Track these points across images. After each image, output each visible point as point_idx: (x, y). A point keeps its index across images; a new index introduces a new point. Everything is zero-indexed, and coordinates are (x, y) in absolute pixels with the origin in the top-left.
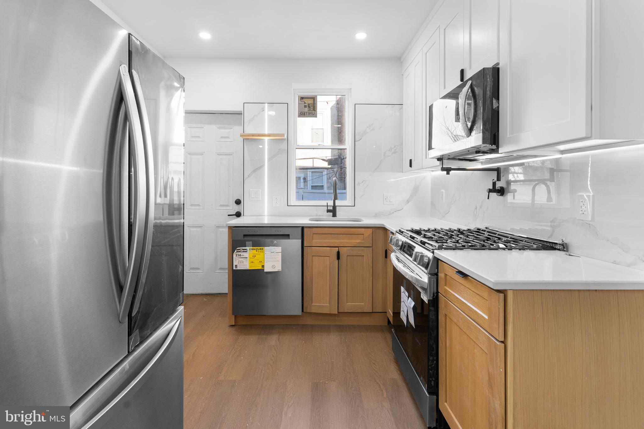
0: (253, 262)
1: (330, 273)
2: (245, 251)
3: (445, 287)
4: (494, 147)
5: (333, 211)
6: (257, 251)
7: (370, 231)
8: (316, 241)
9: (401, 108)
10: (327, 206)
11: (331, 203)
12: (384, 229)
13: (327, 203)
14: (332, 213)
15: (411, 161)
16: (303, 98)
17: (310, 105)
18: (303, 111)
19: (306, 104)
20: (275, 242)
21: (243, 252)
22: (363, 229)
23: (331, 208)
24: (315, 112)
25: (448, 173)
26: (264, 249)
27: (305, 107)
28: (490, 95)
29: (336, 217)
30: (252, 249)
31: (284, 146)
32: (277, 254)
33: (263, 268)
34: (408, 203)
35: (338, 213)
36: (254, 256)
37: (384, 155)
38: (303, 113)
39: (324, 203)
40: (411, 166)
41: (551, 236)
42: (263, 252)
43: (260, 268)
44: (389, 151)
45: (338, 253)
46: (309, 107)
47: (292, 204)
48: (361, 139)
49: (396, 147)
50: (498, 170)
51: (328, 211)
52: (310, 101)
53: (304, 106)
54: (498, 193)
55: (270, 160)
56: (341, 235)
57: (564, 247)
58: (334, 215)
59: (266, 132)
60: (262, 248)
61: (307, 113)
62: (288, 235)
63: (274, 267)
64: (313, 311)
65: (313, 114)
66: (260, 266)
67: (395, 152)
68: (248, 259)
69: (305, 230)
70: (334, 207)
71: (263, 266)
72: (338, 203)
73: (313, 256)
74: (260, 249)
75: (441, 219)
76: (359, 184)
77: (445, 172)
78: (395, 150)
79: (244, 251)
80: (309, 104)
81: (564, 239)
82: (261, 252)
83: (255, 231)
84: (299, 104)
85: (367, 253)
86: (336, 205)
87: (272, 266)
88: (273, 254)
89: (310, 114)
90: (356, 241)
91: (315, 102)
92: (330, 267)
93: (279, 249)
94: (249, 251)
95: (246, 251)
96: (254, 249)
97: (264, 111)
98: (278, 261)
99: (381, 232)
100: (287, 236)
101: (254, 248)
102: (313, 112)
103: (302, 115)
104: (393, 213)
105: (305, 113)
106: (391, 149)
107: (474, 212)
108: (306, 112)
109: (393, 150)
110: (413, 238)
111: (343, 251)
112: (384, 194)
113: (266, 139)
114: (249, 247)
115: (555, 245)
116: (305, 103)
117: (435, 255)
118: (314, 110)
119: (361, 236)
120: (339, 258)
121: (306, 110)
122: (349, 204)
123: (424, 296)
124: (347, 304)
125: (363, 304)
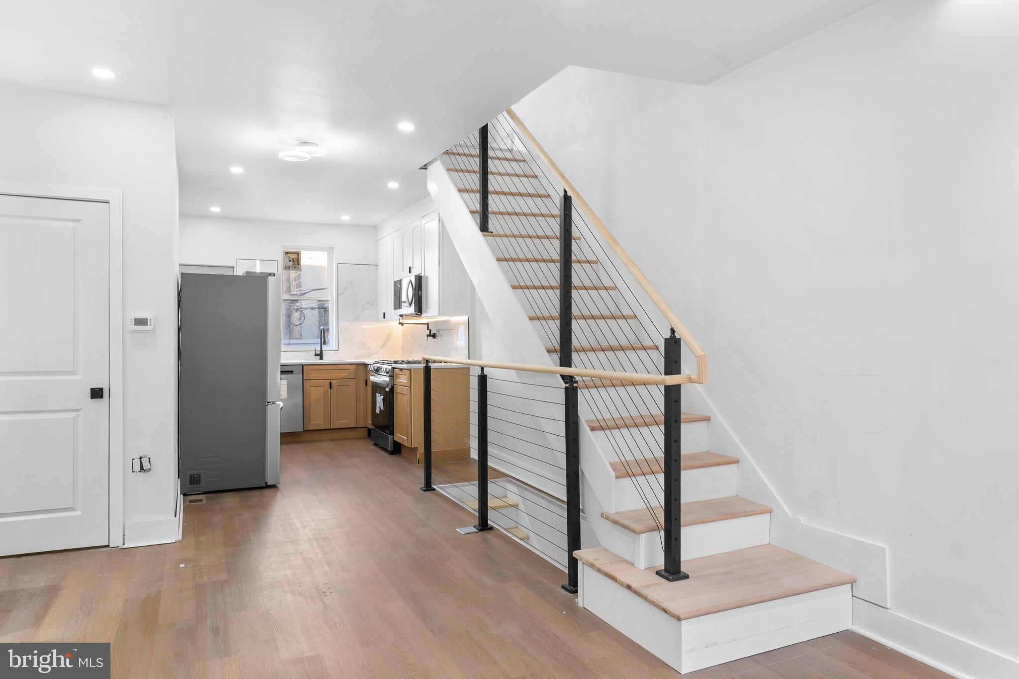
1: (324, 399)
4: (420, 314)
5: (321, 355)
7: (354, 367)
8: (314, 375)
9: (377, 268)
10: (315, 351)
11: (318, 349)
12: (364, 364)
13: (315, 349)
14: (319, 357)
15: (384, 313)
16: (287, 253)
17: (295, 259)
18: (288, 265)
22: (349, 365)
23: (319, 353)
27: (290, 261)
29: (323, 359)
34: (383, 347)
35: (324, 357)
37: (364, 307)
38: (288, 267)
39: (310, 349)
40: (384, 318)
44: (367, 304)
45: (331, 383)
46: (294, 261)
48: (343, 293)
49: (373, 300)
50: (428, 324)
51: (316, 355)
52: (295, 256)
54: (433, 337)
56: (332, 371)
58: (321, 359)
61: (292, 267)
62: (292, 371)
64: (311, 429)
65: (297, 267)
69: (305, 367)
70: (321, 351)
72: (324, 347)
73: (311, 387)
76: (342, 332)
77: (401, 325)
78: (373, 303)
80: (293, 259)
84: (284, 258)
85: (352, 383)
86: (323, 349)
89: (294, 268)
90: (344, 374)
91: (299, 257)
92: (323, 395)
97: (255, 267)
99: (362, 367)
100: (291, 372)
103: (287, 269)
104: (371, 356)
105: (290, 267)
106: (370, 302)
111: (334, 382)
112: (363, 340)
116: (290, 258)
118: (298, 265)
119: (348, 371)
120: (331, 387)
121: (291, 263)
122: (335, 349)
123: (387, 389)
124: (337, 421)
125: (349, 421)
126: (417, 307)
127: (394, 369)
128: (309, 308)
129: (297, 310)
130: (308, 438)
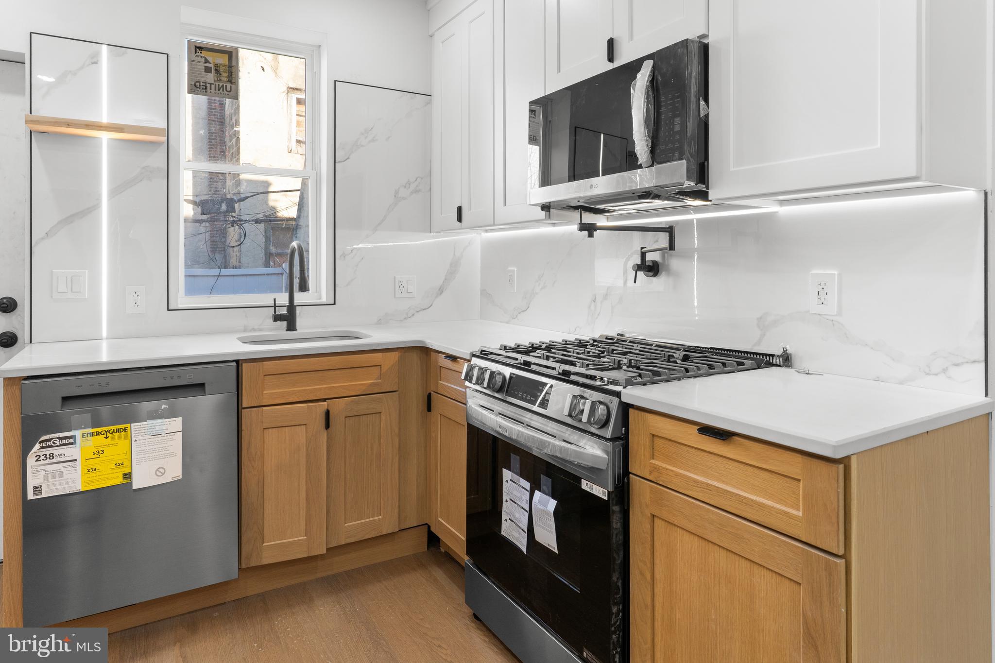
0: (95, 469)
1: (307, 462)
2: (69, 442)
3: (652, 461)
4: (701, 187)
5: (289, 318)
6: (107, 438)
7: (395, 356)
8: (273, 391)
9: (430, 102)
10: (275, 306)
11: (283, 299)
12: (424, 352)
13: (275, 300)
14: (285, 323)
15: (460, 209)
16: (200, 49)
17: (221, 69)
18: (202, 79)
19: (208, 65)
20: (163, 406)
21: (61, 445)
22: (380, 355)
24: (233, 86)
25: (591, 235)
26: (129, 429)
27: (208, 70)
28: (696, 92)
29: (296, 330)
30: (92, 434)
31: (158, 159)
32: (169, 437)
33: (126, 481)
34: (441, 294)
36: (99, 453)
37: (395, 196)
38: (201, 84)
39: (267, 299)
40: (460, 219)
41: (759, 343)
42: (126, 437)
43: (119, 480)
44: (405, 187)
45: (328, 413)
46: (218, 72)
47: (180, 306)
48: (348, 158)
49: (419, 180)
50: (670, 230)
51: (277, 318)
52: (223, 60)
53: (205, 69)
55: (114, 192)
56: (332, 372)
57: (786, 360)
58: (291, 327)
59: (105, 120)
60: (123, 426)
61: (213, 86)
62: (202, 385)
63: (161, 472)
65: (228, 89)
66: (118, 477)
67: (416, 191)
68: (78, 463)
69: (245, 367)
70: (292, 307)
71: (127, 476)
72: (300, 298)
73: (264, 429)
74: (118, 431)
75: (507, 322)
76: (344, 255)
78: (417, 186)
79: (64, 441)
80: (216, 66)
81: (788, 347)
82: (120, 438)
83: (100, 384)
84: (191, 62)
85: (388, 407)
87: (157, 470)
88: (160, 438)
89: (219, 90)
90: (365, 381)
91: (234, 64)
92: (307, 450)
93: (176, 423)
94: (83, 441)
95: (71, 441)
96: (98, 433)
97: (96, 63)
98: (172, 455)
99: (415, 358)
100: (199, 388)
101: (99, 430)
102: (229, 85)
103: (199, 88)
104: (413, 315)
105: (208, 86)
106: (409, 184)
107: (589, 307)
108: (211, 84)
109: (413, 187)
110: (527, 364)
111: (338, 407)
112: (395, 277)
113: (105, 137)
114: (80, 428)
115: (771, 358)
116: (206, 61)
117: (623, 399)
118: (231, 82)
119: (376, 371)
120: (327, 426)
121: (211, 77)
122: (324, 300)
123: (594, 486)
124: (346, 525)
125: (381, 517)
126: (694, 160)
127: (631, 411)
128: (253, 221)
129: (233, 224)
130: (253, 587)
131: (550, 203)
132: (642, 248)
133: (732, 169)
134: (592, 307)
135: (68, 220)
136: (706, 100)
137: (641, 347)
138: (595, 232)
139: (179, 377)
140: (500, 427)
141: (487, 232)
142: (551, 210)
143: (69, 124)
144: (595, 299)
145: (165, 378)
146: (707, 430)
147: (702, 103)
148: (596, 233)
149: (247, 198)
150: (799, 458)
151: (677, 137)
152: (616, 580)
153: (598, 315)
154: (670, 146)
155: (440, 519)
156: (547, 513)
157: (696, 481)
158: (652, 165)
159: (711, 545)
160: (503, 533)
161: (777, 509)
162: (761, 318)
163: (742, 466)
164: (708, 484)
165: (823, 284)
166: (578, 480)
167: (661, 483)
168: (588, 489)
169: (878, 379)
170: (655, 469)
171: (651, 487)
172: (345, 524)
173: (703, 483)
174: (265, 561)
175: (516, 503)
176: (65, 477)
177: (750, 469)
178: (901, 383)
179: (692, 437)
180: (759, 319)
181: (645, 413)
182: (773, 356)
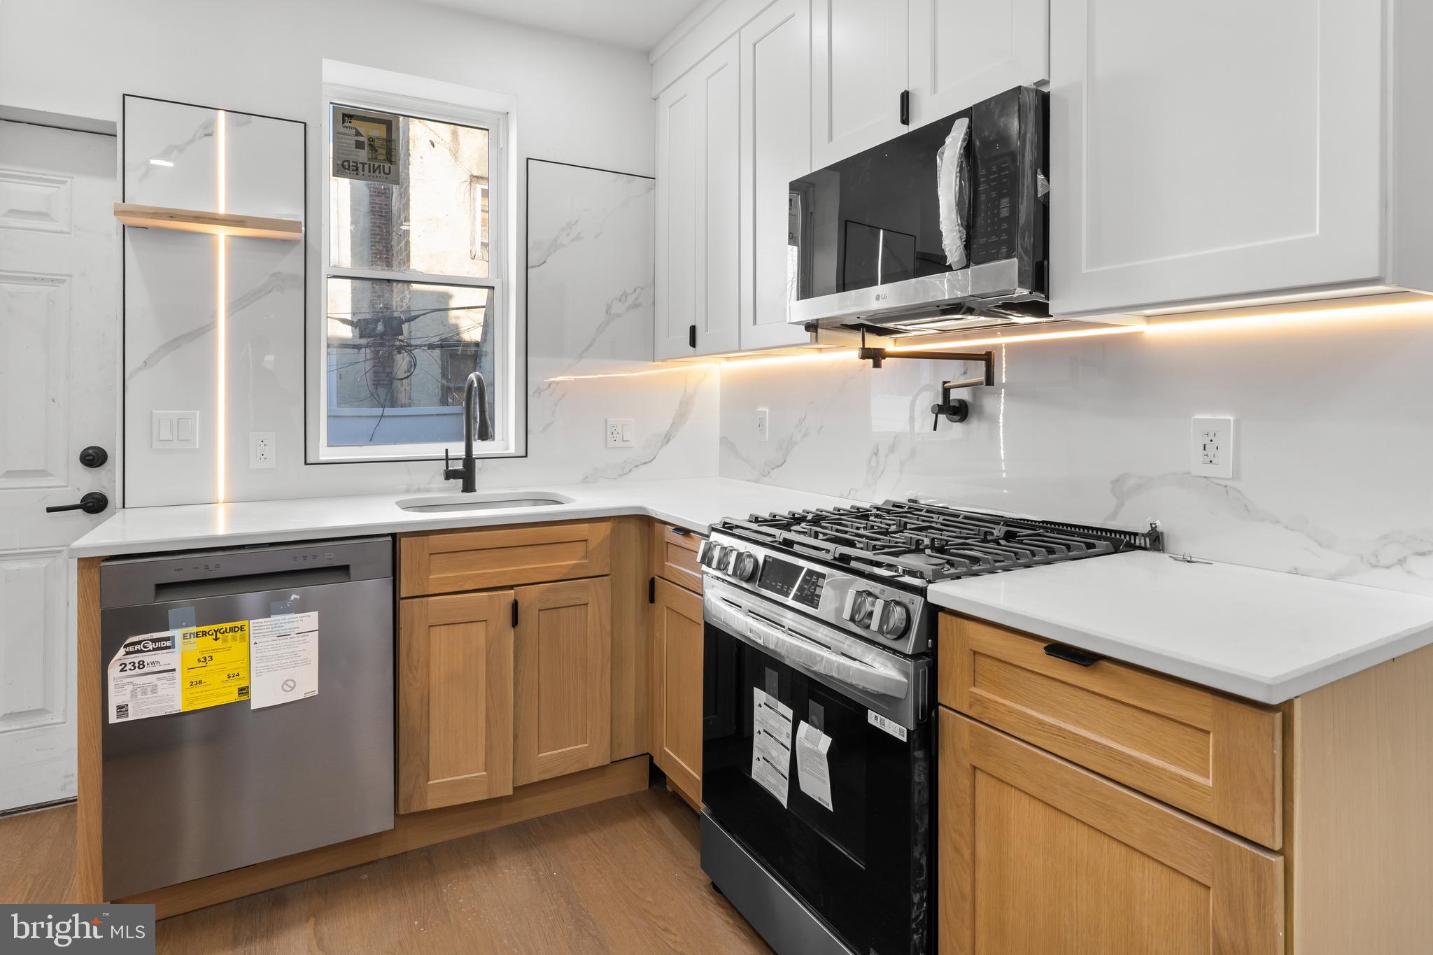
0: (200, 682)
1: (487, 671)
2: (165, 645)
3: (973, 689)
4: (1038, 297)
5: (465, 475)
6: (216, 639)
7: (605, 528)
8: (440, 577)
9: (653, 187)
10: (447, 459)
11: (458, 449)
12: (646, 522)
13: (447, 450)
14: (461, 481)
15: (693, 330)
16: (350, 117)
17: (377, 143)
18: (352, 158)
19: (360, 139)
20: (293, 597)
21: (154, 650)
22: (586, 526)
23: (459, 466)
24: (393, 167)
25: (877, 365)
26: (246, 628)
27: (359, 145)
28: (1031, 161)
29: (475, 491)
30: (197, 635)
31: (291, 263)
32: (301, 637)
33: (243, 698)
34: (667, 442)
35: (480, 480)
36: (206, 660)
37: (607, 312)
38: (351, 164)
39: (436, 449)
40: (693, 343)
41: (1114, 515)
42: (243, 639)
43: (233, 697)
44: (620, 300)
45: (515, 605)
46: (373, 148)
47: (323, 458)
48: (545, 262)
49: (638, 291)
50: (987, 358)
51: (450, 475)
52: (378, 132)
53: (356, 144)
54: (954, 414)
55: (233, 308)
56: (521, 550)
57: (1155, 541)
58: (469, 487)
59: (222, 210)
60: (238, 624)
61: (366, 167)
62: (345, 569)
63: (289, 685)
65: (387, 171)
66: (231, 693)
67: (635, 306)
68: (178, 674)
69: (404, 543)
70: (469, 461)
71: (244, 691)
72: (479, 448)
73: (430, 626)
74: (232, 630)
75: (756, 482)
76: (539, 391)
78: (636, 299)
79: (159, 645)
80: (371, 140)
81: (1158, 523)
82: (234, 639)
83: (207, 567)
84: (337, 134)
85: (597, 597)
86: (475, 454)
87: (285, 683)
88: (288, 640)
89: (374, 172)
90: (566, 562)
91: (394, 136)
92: (488, 653)
93: (311, 620)
94: (184, 644)
95: (168, 643)
96: (205, 634)
97: (210, 135)
98: (306, 662)
99: (633, 530)
100: (342, 571)
101: (206, 628)
102: (387, 166)
103: (349, 169)
104: (630, 471)
105: (360, 166)
106: (626, 297)
107: (870, 462)
108: (363, 164)
109: (630, 300)
110: (788, 543)
111: (529, 597)
112: (606, 420)
113: (222, 234)
114: (181, 627)
115: (1132, 537)
116: (358, 134)
117: (930, 599)
118: (390, 161)
119: (580, 548)
120: (515, 622)
121: (363, 155)
122: (512, 450)
123: (887, 721)
124: (540, 755)
125: (586, 745)
126: (1029, 258)
127: (941, 615)
128: (425, 346)
129: (400, 349)
130: (417, 839)
131: (817, 320)
132: (945, 383)
133: (1084, 271)
134: (873, 463)
135: (173, 344)
136: (1046, 173)
137: (944, 520)
138: (883, 360)
139: (315, 557)
140: (751, 631)
141: (728, 360)
142: (819, 330)
143: (173, 215)
144: (878, 451)
145: (295, 559)
146: (1058, 650)
147: (1040, 177)
148: (885, 362)
149: (418, 316)
150: (1208, 699)
151: (1005, 226)
152: (918, 856)
153: (882, 473)
154: (994, 239)
155: (666, 749)
156: (818, 755)
157: (1040, 723)
158: (967, 266)
159: (1064, 817)
160: (754, 777)
161: (1170, 772)
162: (1117, 481)
163: (1115, 705)
164: (1060, 729)
165: (1211, 434)
166: (863, 711)
167: (986, 721)
168: (877, 724)
169: (1295, 571)
170: (978, 700)
171: (972, 726)
172: (539, 753)
173: (1052, 726)
174: (432, 805)
175: (772, 736)
176: (160, 692)
177: (1127, 710)
178: (1332, 577)
179: (1036, 658)
180: (1116, 482)
181: (962, 620)
182: (1135, 534)
